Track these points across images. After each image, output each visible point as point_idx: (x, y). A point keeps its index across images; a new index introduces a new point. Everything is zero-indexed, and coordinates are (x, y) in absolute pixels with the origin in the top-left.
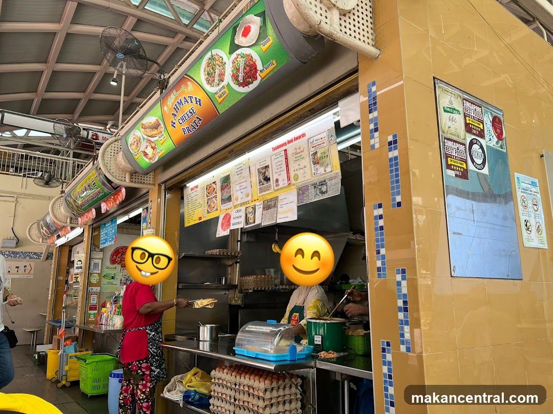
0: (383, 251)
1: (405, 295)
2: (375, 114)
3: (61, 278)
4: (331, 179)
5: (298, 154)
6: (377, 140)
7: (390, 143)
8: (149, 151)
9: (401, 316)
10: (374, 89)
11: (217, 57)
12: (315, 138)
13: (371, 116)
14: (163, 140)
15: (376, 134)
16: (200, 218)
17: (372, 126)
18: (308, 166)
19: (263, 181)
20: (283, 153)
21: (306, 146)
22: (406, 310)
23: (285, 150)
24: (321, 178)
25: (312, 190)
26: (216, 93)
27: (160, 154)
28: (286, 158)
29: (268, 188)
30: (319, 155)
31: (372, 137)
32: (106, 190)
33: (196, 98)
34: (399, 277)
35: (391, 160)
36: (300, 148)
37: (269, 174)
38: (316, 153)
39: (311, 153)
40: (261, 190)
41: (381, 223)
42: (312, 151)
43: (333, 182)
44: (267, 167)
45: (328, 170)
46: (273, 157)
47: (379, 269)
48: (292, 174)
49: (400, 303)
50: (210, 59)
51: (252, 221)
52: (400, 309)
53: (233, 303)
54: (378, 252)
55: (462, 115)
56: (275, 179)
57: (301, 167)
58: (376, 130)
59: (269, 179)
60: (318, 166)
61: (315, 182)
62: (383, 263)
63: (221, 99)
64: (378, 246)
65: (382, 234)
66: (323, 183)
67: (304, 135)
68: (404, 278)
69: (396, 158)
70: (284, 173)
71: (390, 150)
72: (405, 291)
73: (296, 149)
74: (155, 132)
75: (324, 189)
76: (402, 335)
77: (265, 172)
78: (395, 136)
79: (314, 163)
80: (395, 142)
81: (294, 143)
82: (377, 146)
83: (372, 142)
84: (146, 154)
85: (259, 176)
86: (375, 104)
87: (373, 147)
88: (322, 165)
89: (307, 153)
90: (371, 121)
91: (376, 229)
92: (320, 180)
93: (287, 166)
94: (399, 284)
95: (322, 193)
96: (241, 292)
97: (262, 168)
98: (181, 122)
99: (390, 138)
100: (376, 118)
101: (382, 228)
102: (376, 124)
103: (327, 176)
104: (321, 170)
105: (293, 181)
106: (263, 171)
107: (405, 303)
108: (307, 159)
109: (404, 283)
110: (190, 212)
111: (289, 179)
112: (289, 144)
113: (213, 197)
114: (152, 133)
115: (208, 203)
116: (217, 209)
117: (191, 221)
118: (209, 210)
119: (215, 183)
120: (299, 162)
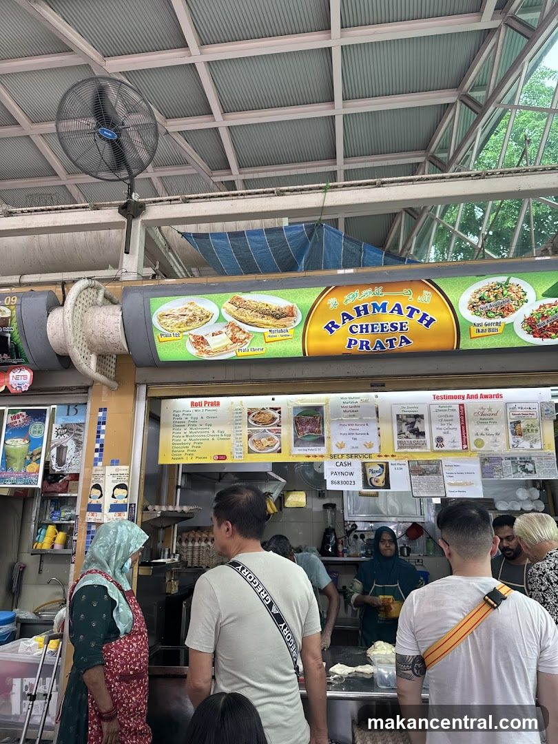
4: (539, 458)
5: (487, 417)
8: (218, 342)
11: (515, 288)
12: (518, 405)
14: (279, 338)
16: (221, 457)
18: (503, 434)
20: (456, 406)
21: (502, 410)
23: (462, 404)
24: (524, 454)
25: (507, 463)
26: (478, 325)
28: (462, 416)
29: (419, 445)
30: (523, 426)
33: (425, 315)
36: (490, 409)
38: (519, 422)
39: (510, 421)
40: (402, 445)
42: (513, 418)
43: (545, 462)
45: (537, 446)
46: (435, 407)
48: (472, 438)
50: (498, 284)
51: (381, 484)
56: (435, 437)
57: (490, 432)
60: (520, 439)
61: (513, 455)
63: (481, 334)
66: (527, 460)
67: (499, 396)
70: (457, 434)
73: (483, 408)
74: (269, 321)
75: (529, 467)
79: (514, 434)
81: (480, 399)
84: (200, 342)
85: (399, 425)
88: (527, 438)
89: (503, 417)
92: (522, 456)
93: (463, 425)
95: (526, 472)
97: (409, 416)
98: (356, 330)
103: (534, 454)
104: (525, 444)
105: (473, 447)
108: (503, 426)
110: (182, 441)
111: (465, 441)
112: (469, 400)
113: (269, 430)
114: (259, 320)
115: (249, 437)
116: (280, 451)
117: (185, 457)
118: (253, 448)
119: (276, 409)
120: (486, 426)
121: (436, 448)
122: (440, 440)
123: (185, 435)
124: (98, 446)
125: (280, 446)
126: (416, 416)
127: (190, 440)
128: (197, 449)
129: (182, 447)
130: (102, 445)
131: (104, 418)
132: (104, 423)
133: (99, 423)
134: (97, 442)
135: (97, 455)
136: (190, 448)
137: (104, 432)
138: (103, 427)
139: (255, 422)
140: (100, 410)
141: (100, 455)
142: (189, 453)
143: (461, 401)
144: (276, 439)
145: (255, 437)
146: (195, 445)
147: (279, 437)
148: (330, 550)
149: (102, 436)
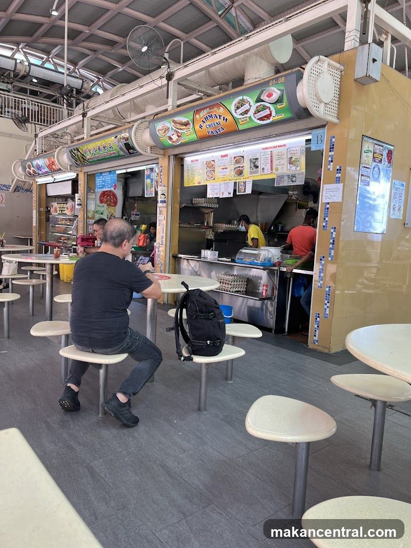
0: (327, 219)
1: (334, 238)
2: (332, 153)
3: (42, 209)
4: (298, 174)
5: (280, 156)
6: (332, 167)
7: (338, 170)
8: (175, 137)
9: (331, 246)
10: (333, 140)
11: (246, 101)
12: (292, 149)
13: (330, 154)
14: (189, 133)
15: (332, 164)
16: (199, 183)
17: (330, 159)
18: (286, 164)
19: (253, 167)
20: (269, 153)
21: (286, 152)
22: (333, 244)
23: (272, 151)
24: (293, 173)
25: (286, 178)
26: (240, 119)
27: (182, 141)
28: (271, 157)
29: (257, 172)
30: (293, 159)
31: (330, 165)
32: (121, 153)
33: (224, 117)
34: (332, 230)
35: (337, 178)
36: (281, 152)
37: (258, 163)
38: (292, 158)
39: (288, 157)
40: (251, 173)
41: (328, 206)
42: (289, 156)
43: (300, 176)
44: (257, 159)
45: (298, 169)
46: (262, 154)
47: (324, 226)
48: (274, 167)
49: (331, 241)
50: (241, 100)
51: (243, 191)
52: (331, 244)
53: (209, 237)
54: (325, 219)
55: (373, 153)
56: (262, 168)
57: (281, 163)
58: (332, 161)
59: (258, 167)
60: (292, 165)
61: (289, 174)
62: (326, 224)
63: (243, 122)
64: (325, 216)
65: (327, 211)
66: (294, 176)
67: (285, 145)
68: (334, 231)
69: (339, 178)
70: (269, 166)
71: (337, 173)
72: (334, 236)
73: (278, 152)
74: (184, 127)
75: (294, 179)
76: (330, 254)
77: (255, 162)
78: (340, 167)
79: (290, 163)
80: (340, 170)
81: (278, 148)
82: (331, 169)
83: (329, 167)
84: (170, 138)
85: (250, 163)
86: (333, 148)
87: (329, 169)
88: (295, 165)
89: (286, 156)
90: (330, 156)
91: (325, 209)
92: (292, 174)
93: (272, 161)
94: (332, 233)
95: (293, 181)
96: (213, 231)
97: (254, 159)
98: (208, 126)
99: (338, 167)
100: (332, 156)
101: (328, 209)
102: (332, 158)
103: (297, 172)
104: (294, 168)
105: (274, 171)
106: (254, 161)
107: (334, 241)
108: (286, 160)
109: (334, 233)
111: (272, 169)
112: (274, 149)
113: (212, 170)
114: (181, 127)
115: (207, 173)
116: (215, 179)
118: (207, 178)
119: (214, 161)
120: (279, 161)
121: (262, 173)
122: (263, 169)
124: (161, 180)
125: (215, 177)
126: (256, 159)
135: (160, 184)
138: (162, 173)
139: (208, 167)
140: (161, 167)
143: (271, 150)
144: (214, 174)
148: (272, 228)
149: (162, 177)
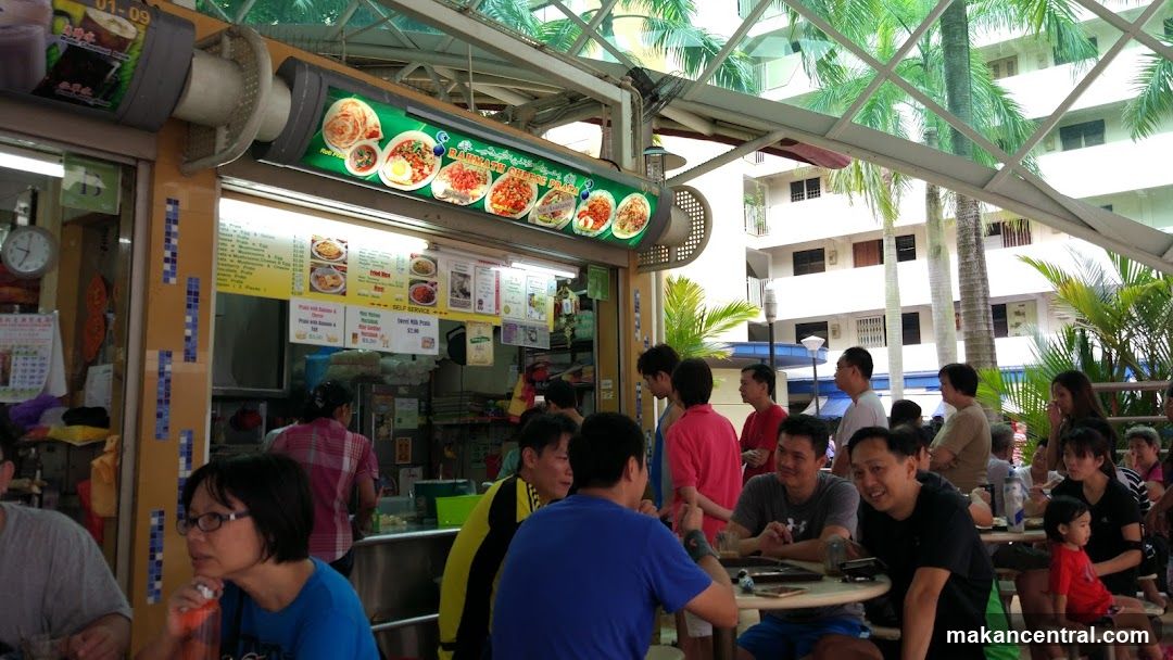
4: (542, 328)
5: (514, 286)
7: (645, 342)
10: (638, 296)
12: (534, 279)
13: (636, 315)
17: (636, 323)
18: (523, 303)
19: (459, 292)
20: (494, 273)
23: (498, 272)
24: (533, 323)
25: (521, 330)
28: (498, 282)
29: (467, 305)
30: (536, 298)
31: (636, 331)
36: (516, 279)
37: (469, 286)
38: (534, 295)
39: (528, 292)
40: (453, 304)
42: (530, 290)
43: (543, 333)
46: (479, 270)
48: (502, 305)
56: (477, 298)
59: (468, 294)
60: (533, 309)
61: (526, 324)
66: (534, 330)
70: (492, 299)
75: (534, 336)
77: (462, 282)
79: (530, 305)
83: (636, 334)
85: (453, 282)
86: (638, 307)
87: (637, 338)
88: (538, 311)
90: (636, 319)
92: (531, 325)
93: (497, 291)
95: (531, 340)
97: (459, 274)
99: (646, 338)
100: (639, 319)
102: (639, 323)
103: (539, 324)
104: (536, 315)
105: (501, 313)
106: (460, 279)
110: (228, 262)
111: (497, 307)
113: (335, 267)
115: (312, 270)
116: (344, 294)
117: (231, 284)
118: (316, 285)
119: (343, 242)
120: (513, 295)
121: (477, 310)
122: (480, 302)
123: (232, 254)
124: (168, 254)
125: (345, 287)
126: (465, 276)
127: (239, 262)
128: (248, 276)
129: (228, 270)
130: (174, 254)
131: (175, 214)
132: (176, 222)
133: (168, 221)
134: (167, 248)
135: (167, 267)
136: (239, 271)
137: (175, 235)
138: (175, 228)
139: (319, 253)
140: (169, 201)
141: (173, 268)
142: (238, 279)
144: (342, 278)
145: (319, 271)
146: (247, 270)
147: (345, 277)
149: (174, 241)
